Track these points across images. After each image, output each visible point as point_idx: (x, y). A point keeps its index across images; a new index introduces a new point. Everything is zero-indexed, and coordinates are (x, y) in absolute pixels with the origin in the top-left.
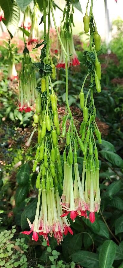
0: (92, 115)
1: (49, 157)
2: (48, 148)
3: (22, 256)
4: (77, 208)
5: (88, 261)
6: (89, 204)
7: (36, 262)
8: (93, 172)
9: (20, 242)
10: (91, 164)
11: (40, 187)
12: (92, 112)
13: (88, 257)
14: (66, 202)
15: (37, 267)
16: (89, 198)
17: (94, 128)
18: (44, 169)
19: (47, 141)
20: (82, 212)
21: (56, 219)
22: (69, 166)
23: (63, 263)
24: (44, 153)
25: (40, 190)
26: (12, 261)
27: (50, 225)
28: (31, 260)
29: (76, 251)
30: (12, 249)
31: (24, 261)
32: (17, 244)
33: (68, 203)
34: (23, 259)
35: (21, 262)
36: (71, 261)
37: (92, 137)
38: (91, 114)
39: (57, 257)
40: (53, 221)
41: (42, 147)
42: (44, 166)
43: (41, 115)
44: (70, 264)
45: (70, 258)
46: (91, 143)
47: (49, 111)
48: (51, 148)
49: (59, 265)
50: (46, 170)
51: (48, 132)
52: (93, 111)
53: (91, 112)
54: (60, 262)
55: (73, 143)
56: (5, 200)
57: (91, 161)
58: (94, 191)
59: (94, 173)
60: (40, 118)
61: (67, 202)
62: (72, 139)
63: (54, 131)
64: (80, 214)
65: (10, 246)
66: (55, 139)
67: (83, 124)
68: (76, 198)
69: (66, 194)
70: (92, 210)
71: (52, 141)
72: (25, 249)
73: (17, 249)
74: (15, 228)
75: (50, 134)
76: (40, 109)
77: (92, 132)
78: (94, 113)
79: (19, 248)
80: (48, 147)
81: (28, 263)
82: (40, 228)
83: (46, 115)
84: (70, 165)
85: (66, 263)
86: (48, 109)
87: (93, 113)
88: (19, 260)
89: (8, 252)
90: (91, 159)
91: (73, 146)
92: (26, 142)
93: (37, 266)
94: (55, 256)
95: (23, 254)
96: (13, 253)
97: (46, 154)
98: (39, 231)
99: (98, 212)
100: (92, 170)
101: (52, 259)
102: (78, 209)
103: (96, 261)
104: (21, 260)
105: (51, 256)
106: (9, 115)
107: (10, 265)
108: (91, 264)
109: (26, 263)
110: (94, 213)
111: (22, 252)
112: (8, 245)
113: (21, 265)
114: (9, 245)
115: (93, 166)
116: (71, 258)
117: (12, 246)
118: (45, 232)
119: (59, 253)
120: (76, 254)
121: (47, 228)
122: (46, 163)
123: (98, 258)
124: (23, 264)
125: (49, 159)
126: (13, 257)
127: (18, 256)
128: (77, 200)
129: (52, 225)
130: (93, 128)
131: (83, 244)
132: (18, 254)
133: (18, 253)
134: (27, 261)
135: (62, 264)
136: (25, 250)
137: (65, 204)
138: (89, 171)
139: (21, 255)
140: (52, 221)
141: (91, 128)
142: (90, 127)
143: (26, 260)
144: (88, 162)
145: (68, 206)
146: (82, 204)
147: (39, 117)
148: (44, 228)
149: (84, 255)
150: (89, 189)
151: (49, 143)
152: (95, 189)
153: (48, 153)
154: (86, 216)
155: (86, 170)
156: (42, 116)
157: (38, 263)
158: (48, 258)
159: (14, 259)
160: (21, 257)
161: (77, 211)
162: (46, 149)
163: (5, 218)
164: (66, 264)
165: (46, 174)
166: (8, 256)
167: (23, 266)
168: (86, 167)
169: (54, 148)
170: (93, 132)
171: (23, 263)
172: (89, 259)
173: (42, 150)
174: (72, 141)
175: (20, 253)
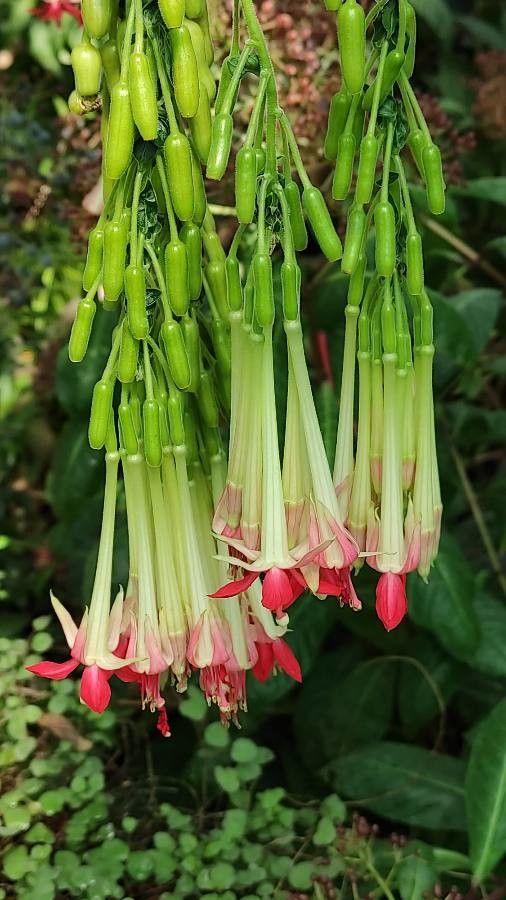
0: (389, 50)
1: (154, 287)
2: (148, 236)
3: (82, 763)
4: (301, 552)
5: (416, 794)
6: (378, 534)
7: (153, 791)
8: (398, 366)
9: (73, 695)
10: (388, 324)
11: (112, 442)
12: (390, 32)
13: (415, 775)
14: (244, 524)
15: (156, 814)
16: (376, 499)
17: (405, 123)
18: (131, 350)
19: (141, 198)
20: (325, 574)
21: (201, 604)
22: (256, 337)
23: (285, 803)
24: (128, 261)
25: (112, 456)
26: (33, 787)
27: (172, 634)
28: (126, 783)
29: (358, 743)
30: (33, 729)
31: (87, 789)
32: (57, 706)
33: (253, 526)
34: (87, 779)
35: (76, 795)
36: (325, 791)
37: (393, 176)
38: (386, 45)
39: (254, 773)
40: (186, 617)
41: (116, 229)
42: (129, 331)
43: (114, 48)
44: (317, 807)
45: (326, 779)
46: (385, 209)
47: (149, 26)
48: (164, 239)
49: (264, 812)
50: (141, 351)
51: (146, 151)
52: (397, 27)
53: (384, 32)
54: (271, 799)
55: (273, 209)
56: (20, 485)
57: (388, 308)
58: (405, 463)
59: (402, 372)
60: (108, 66)
61: (250, 524)
62: (269, 188)
63: (176, 142)
64: (313, 583)
65: (22, 715)
66: (182, 188)
67: (343, 100)
68: (293, 503)
69: (242, 480)
70: (391, 563)
71: (167, 197)
72: (97, 730)
73: (58, 732)
74: (45, 630)
75: (159, 159)
76: (108, 14)
77: (394, 144)
78: (401, 39)
79: (66, 724)
80: (151, 230)
81: (111, 799)
82: (122, 651)
83: (132, 51)
84: (259, 330)
85: (299, 803)
86: (140, 15)
87: (395, 35)
88: (68, 785)
89: (15, 742)
90: (388, 298)
91: (277, 229)
92: (89, 191)
93: (159, 811)
94: (246, 765)
95: (89, 754)
96: (38, 749)
97: (136, 270)
98: (113, 663)
99: (424, 571)
100: (390, 357)
101: (228, 781)
102: (306, 561)
103: (451, 792)
104: (78, 783)
105: (225, 765)
106: (25, 35)
107: (22, 803)
108: (429, 806)
109: (102, 799)
110: (400, 576)
111: (85, 745)
112: (14, 708)
113: (75, 804)
114: (19, 712)
115: (396, 334)
116: (332, 775)
117: (33, 714)
118: (144, 668)
119: (266, 755)
120: (352, 758)
121: (156, 650)
122: (137, 318)
123: (461, 778)
124: (86, 804)
125: (155, 293)
126: (38, 768)
127: (64, 763)
128: (298, 517)
129: (181, 632)
130: (401, 122)
131: (396, 711)
132: (64, 756)
133: (65, 747)
134: (106, 790)
135: (279, 808)
136: (97, 737)
137: (238, 532)
138: (377, 361)
139: (77, 758)
140: (178, 615)
141: (386, 126)
142: (380, 119)
143: (98, 781)
144: (370, 312)
145: (252, 544)
146: (326, 536)
147: (103, 63)
148: (141, 646)
149: (395, 765)
150: (376, 455)
151: (152, 207)
152: (411, 456)
153: (150, 260)
154: (346, 596)
155: (364, 355)
156: (117, 50)
157: (163, 798)
158: (211, 774)
159: (44, 778)
160: (79, 770)
161: (303, 570)
162: (140, 243)
163: (15, 573)
164: (298, 808)
165: (144, 374)
166: (12, 760)
167: (86, 812)
168: (364, 340)
169: (182, 237)
170: (400, 147)
171: (86, 796)
172: (419, 784)
173: (114, 246)
174: (268, 202)
175: (74, 750)
